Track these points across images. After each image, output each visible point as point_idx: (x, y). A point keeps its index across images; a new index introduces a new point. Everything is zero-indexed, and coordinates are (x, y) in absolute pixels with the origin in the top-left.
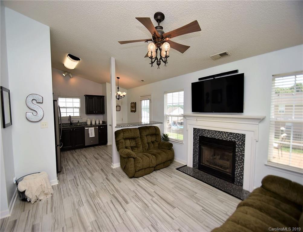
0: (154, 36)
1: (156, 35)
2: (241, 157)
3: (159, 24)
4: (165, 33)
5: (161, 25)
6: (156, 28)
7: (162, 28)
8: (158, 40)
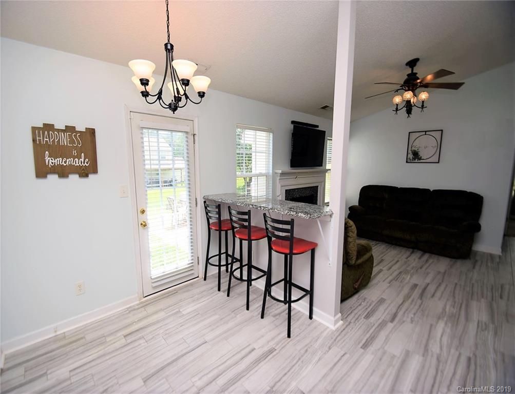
3: (412, 70)
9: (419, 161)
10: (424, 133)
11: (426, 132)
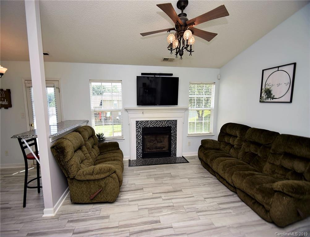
0: (176, 24)
1: (179, 23)
2: (175, 136)
3: (182, 12)
4: (189, 20)
5: (184, 12)
6: (179, 15)
7: (185, 15)
8: (181, 28)
9: (272, 101)
10: (277, 69)
11: (278, 67)
